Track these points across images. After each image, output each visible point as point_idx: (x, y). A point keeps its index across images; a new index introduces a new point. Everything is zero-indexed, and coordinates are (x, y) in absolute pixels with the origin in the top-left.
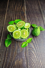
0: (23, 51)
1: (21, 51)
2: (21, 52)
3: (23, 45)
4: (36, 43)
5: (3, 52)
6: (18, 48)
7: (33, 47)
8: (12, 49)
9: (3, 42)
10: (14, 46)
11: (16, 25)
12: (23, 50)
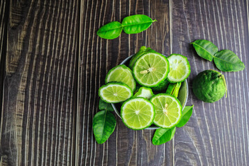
0: (157, 157)
1: (153, 158)
2: (151, 161)
3: (158, 137)
4: (206, 129)
5: (89, 160)
6: (140, 146)
7: (194, 143)
8: (121, 150)
9: (86, 124)
10: (126, 141)
11: (132, 69)
12: (159, 154)
